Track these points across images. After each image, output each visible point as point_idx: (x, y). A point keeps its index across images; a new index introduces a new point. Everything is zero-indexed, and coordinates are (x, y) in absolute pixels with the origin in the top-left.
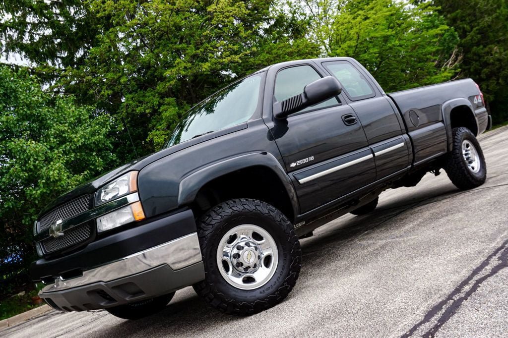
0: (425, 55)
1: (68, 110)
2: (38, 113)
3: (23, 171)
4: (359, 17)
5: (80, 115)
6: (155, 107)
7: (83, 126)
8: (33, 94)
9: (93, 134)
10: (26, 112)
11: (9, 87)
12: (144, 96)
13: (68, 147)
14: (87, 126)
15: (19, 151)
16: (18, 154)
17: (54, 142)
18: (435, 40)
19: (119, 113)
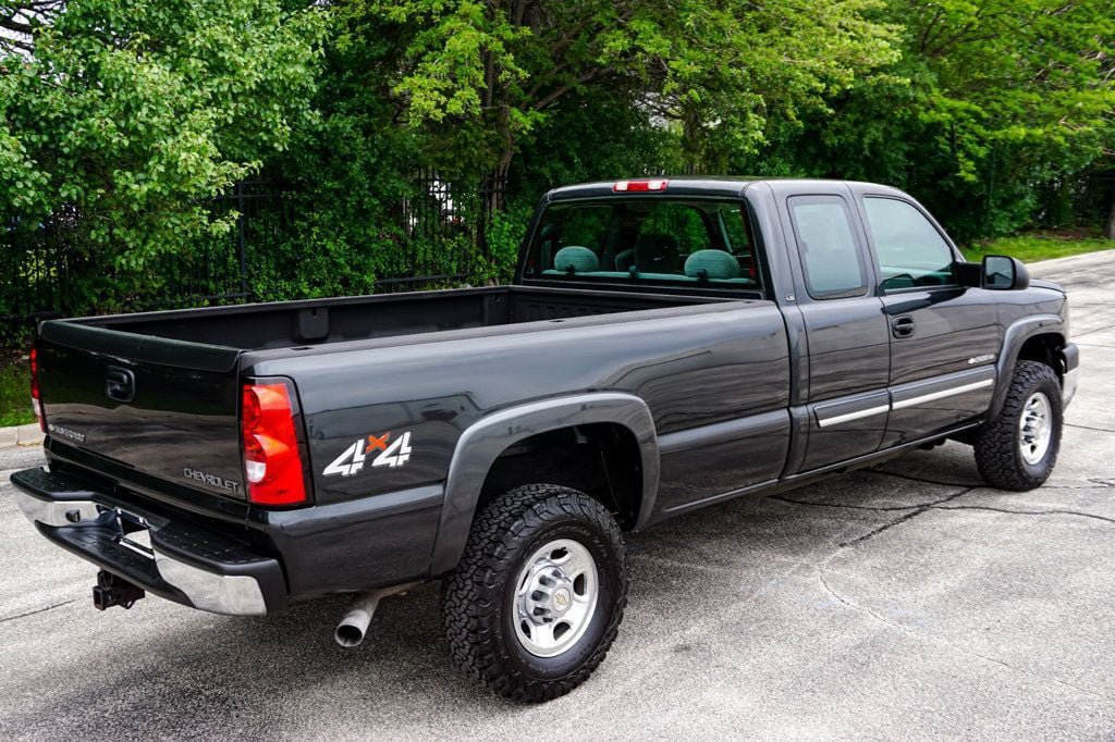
3: (119, 128)
6: (434, 17)
7: (264, 28)
9: (283, 59)
13: (225, 88)
14: (273, 33)
17: (196, 67)
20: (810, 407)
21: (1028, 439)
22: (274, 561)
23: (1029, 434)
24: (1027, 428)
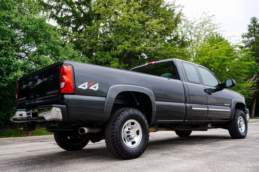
0: (241, 73)
1: (70, 50)
2: (57, 48)
4: (214, 46)
5: (74, 54)
6: (109, 61)
8: (57, 38)
10: (52, 46)
11: (48, 32)
12: (105, 54)
15: (44, 62)
16: (43, 63)
18: (247, 67)
19: (91, 58)
20: (190, 104)
21: (240, 127)
22: (65, 106)
23: (240, 125)
24: (240, 124)
